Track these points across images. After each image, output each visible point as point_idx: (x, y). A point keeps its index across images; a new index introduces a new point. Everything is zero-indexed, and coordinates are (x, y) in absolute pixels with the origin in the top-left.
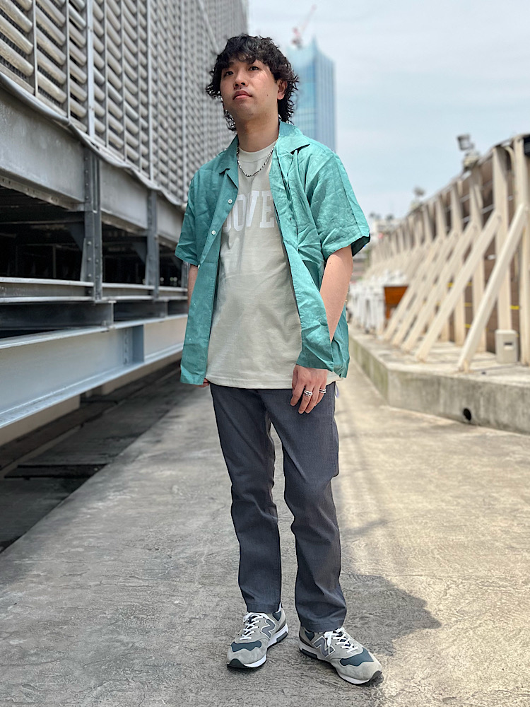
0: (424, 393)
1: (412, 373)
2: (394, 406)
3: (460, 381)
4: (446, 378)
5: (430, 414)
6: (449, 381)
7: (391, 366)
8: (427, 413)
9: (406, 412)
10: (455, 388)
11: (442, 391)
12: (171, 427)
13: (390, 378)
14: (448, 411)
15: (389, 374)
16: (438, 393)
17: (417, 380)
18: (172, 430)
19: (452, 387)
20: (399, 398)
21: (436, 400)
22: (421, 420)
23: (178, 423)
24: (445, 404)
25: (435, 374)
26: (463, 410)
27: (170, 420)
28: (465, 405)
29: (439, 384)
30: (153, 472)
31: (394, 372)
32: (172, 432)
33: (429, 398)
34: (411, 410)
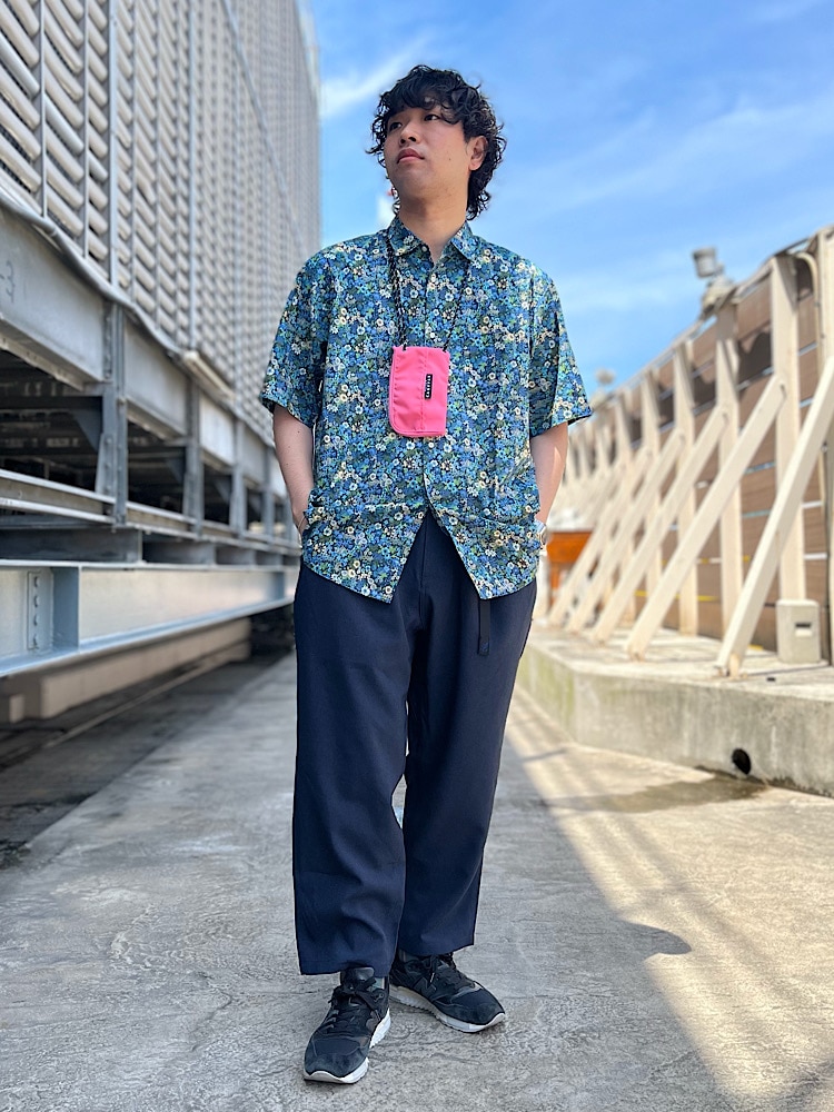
0: (649, 719)
1: (623, 680)
2: (585, 743)
3: (726, 694)
4: (696, 689)
5: (662, 760)
6: (702, 694)
7: (578, 666)
8: (654, 758)
9: (611, 755)
10: (715, 709)
11: (687, 715)
12: (148, 784)
13: (578, 688)
14: (698, 755)
15: (577, 681)
16: (679, 718)
17: (633, 692)
18: (149, 789)
19: (709, 705)
20: (597, 728)
21: (676, 734)
22: (645, 772)
23: (163, 775)
24: (694, 740)
25: (673, 681)
26: (731, 753)
27: (154, 768)
28: (736, 743)
29: (681, 701)
30: (81, 894)
31: (585, 677)
32: (147, 794)
33: (659, 729)
34: (621, 751)
